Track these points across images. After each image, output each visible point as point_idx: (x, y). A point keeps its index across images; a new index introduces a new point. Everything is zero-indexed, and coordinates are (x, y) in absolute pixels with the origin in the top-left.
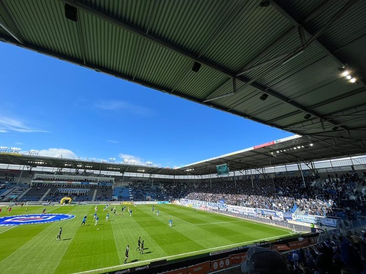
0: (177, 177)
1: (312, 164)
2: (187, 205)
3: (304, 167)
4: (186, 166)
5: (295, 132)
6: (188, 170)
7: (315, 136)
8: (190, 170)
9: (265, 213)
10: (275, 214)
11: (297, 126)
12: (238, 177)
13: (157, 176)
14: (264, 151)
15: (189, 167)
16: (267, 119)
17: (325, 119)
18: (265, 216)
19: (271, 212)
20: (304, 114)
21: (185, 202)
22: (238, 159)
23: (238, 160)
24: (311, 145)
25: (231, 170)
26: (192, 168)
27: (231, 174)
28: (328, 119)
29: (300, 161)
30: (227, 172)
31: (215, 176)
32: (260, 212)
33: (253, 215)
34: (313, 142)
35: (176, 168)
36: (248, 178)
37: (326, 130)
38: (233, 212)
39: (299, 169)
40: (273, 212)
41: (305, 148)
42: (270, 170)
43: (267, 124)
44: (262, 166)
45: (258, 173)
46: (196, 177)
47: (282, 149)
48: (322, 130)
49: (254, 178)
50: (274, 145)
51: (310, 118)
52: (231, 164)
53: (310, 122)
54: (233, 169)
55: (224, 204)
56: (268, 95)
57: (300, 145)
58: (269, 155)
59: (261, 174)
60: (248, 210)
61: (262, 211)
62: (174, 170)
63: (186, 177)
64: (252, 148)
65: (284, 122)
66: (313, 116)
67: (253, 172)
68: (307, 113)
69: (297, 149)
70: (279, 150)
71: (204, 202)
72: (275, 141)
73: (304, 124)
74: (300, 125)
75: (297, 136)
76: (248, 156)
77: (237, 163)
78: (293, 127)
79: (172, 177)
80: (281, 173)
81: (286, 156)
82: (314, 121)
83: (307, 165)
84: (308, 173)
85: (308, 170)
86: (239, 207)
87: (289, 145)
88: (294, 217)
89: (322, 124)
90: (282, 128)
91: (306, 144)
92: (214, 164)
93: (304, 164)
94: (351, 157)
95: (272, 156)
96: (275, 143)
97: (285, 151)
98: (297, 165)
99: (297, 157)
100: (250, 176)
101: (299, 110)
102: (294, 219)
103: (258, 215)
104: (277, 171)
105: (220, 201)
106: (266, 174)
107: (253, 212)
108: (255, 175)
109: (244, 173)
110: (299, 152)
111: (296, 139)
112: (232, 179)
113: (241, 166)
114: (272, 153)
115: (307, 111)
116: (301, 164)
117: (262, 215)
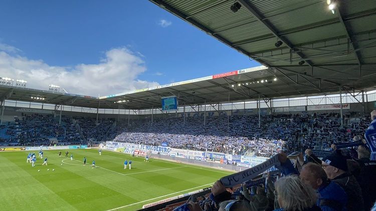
0: (102, 111)
1: (271, 102)
2: (115, 150)
3: (263, 104)
4: (117, 95)
5: (262, 62)
6: (120, 102)
7: (281, 70)
8: (124, 101)
9: (214, 156)
10: (224, 157)
11: (265, 54)
12: (189, 113)
13: (67, 108)
14: (224, 82)
15: (122, 98)
16: (234, 39)
17: (296, 50)
18: (213, 160)
19: (220, 155)
20: (276, 39)
21: (113, 146)
22: (191, 90)
23: (191, 92)
24: (275, 80)
25: (180, 105)
26: (126, 99)
27: (181, 109)
28: (298, 50)
29: (261, 97)
30: (175, 107)
31: (158, 111)
32: (208, 156)
33: (200, 159)
34: (277, 76)
35: (100, 98)
36: (200, 115)
37: (293, 64)
38: (177, 156)
39: (258, 107)
40: (222, 155)
41: (269, 82)
42: (227, 106)
43: (233, 47)
44: (219, 101)
45: (212, 109)
46: (132, 112)
47: (245, 82)
48: (288, 63)
49: (208, 115)
50: (237, 75)
51: (281, 46)
52: (183, 97)
53: (279, 52)
54: (183, 103)
55: (167, 148)
56: (241, 6)
57: (264, 78)
58: (228, 88)
59: (216, 111)
60: (195, 154)
61: (211, 154)
62: (99, 101)
63: (116, 112)
64: (210, 78)
65: (252, 47)
66: (284, 44)
67: (208, 107)
68: (280, 40)
69: (260, 83)
70: (241, 82)
71: (140, 145)
72: (238, 71)
73: (274, 53)
74: (269, 53)
75: (263, 67)
76: (205, 88)
77: (190, 95)
78: (261, 55)
79: (93, 111)
80: (238, 111)
81: (247, 91)
82: (284, 51)
83: (266, 102)
84: (265, 111)
85: (266, 109)
86: (185, 150)
87: (253, 77)
88: (243, 159)
89: (291, 56)
90: (249, 54)
91: (270, 78)
92: (159, 94)
93: (263, 101)
94: (307, 96)
95: (232, 90)
96: (238, 73)
97: (247, 84)
98: (256, 102)
99: (258, 93)
100: (203, 113)
101: (271, 34)
102: (242, 161)
103: (205, 159)
104: (234, 108)
105: (163, 144)
106: (222, 111)
107: (201, 156)
108: (209, 112)
109: (196, 108)
110: (261, 87)
111: (262, 71)
112: (180, 116)
113: (194, 100)
114: (233, 86)
115: (279, 36)
116: (261, 101)
117: (211, 158)
